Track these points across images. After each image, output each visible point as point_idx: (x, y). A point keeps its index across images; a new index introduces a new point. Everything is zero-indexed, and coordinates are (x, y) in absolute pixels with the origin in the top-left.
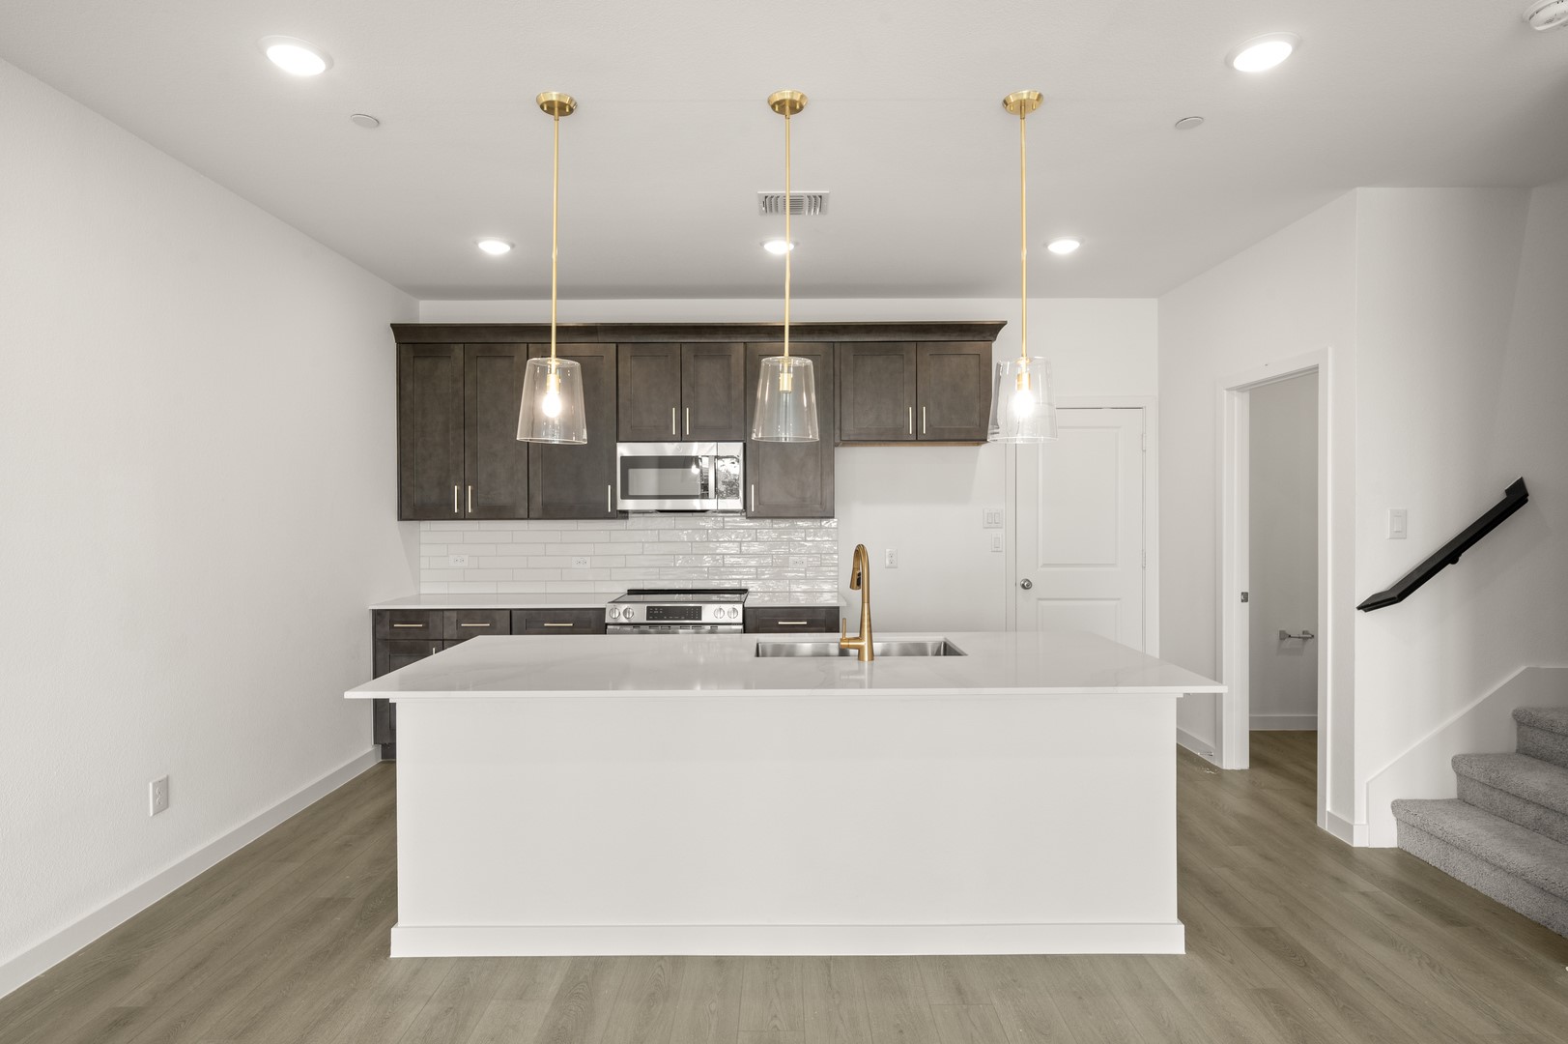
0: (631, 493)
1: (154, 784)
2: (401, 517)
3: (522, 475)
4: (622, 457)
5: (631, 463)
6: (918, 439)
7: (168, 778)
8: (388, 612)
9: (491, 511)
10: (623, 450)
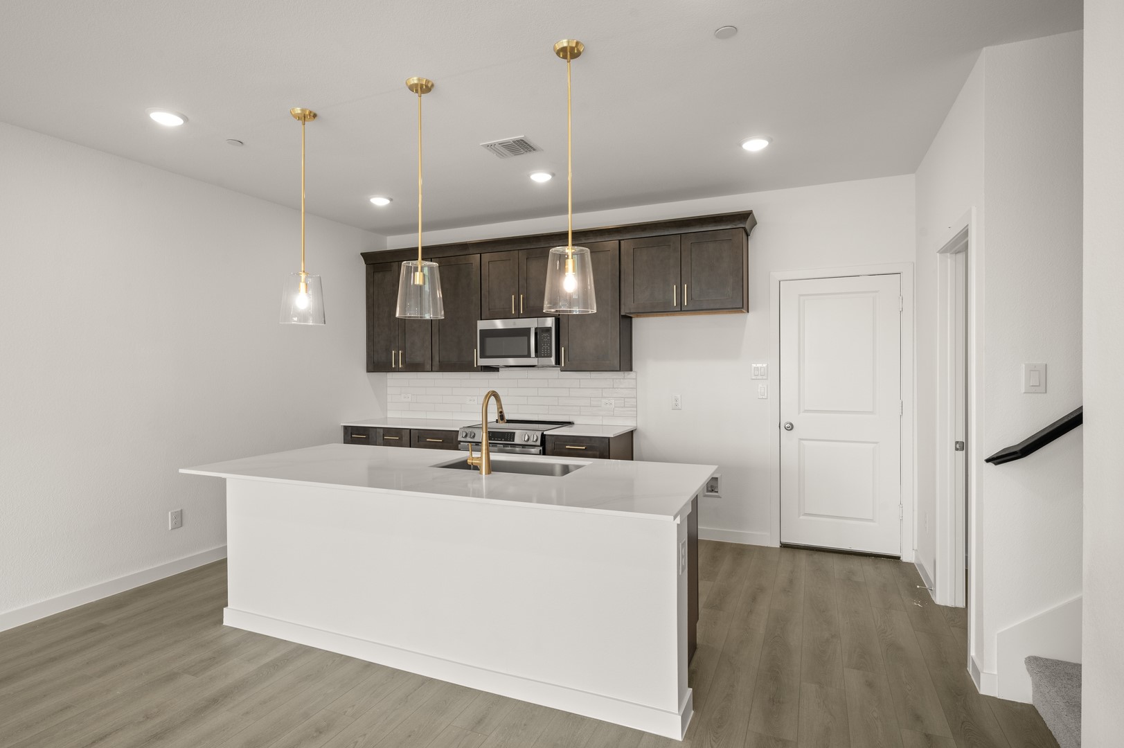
0: (488, 354)
1: (171, 513)
2: (368, 371)
3: (428, 343)
4: (480, 330)
5: (486, 334)
6: (681, 310)
7: (181, 511)
8: (350, 428)
9: (413, 367)
10: (482, 325)
